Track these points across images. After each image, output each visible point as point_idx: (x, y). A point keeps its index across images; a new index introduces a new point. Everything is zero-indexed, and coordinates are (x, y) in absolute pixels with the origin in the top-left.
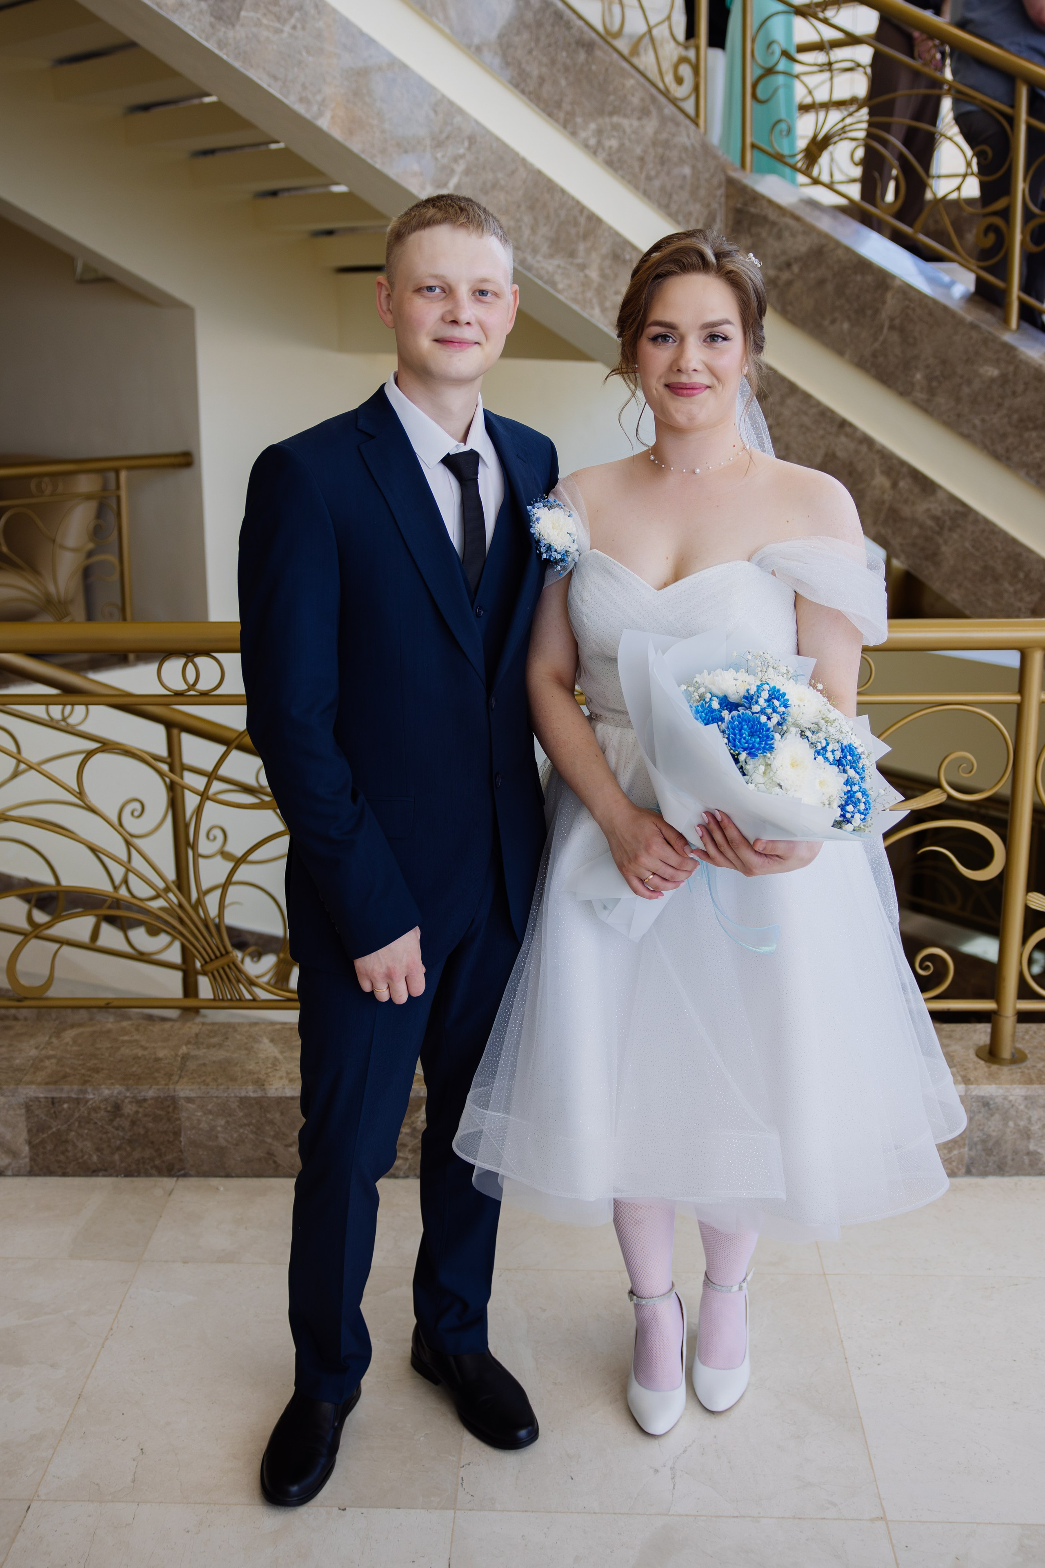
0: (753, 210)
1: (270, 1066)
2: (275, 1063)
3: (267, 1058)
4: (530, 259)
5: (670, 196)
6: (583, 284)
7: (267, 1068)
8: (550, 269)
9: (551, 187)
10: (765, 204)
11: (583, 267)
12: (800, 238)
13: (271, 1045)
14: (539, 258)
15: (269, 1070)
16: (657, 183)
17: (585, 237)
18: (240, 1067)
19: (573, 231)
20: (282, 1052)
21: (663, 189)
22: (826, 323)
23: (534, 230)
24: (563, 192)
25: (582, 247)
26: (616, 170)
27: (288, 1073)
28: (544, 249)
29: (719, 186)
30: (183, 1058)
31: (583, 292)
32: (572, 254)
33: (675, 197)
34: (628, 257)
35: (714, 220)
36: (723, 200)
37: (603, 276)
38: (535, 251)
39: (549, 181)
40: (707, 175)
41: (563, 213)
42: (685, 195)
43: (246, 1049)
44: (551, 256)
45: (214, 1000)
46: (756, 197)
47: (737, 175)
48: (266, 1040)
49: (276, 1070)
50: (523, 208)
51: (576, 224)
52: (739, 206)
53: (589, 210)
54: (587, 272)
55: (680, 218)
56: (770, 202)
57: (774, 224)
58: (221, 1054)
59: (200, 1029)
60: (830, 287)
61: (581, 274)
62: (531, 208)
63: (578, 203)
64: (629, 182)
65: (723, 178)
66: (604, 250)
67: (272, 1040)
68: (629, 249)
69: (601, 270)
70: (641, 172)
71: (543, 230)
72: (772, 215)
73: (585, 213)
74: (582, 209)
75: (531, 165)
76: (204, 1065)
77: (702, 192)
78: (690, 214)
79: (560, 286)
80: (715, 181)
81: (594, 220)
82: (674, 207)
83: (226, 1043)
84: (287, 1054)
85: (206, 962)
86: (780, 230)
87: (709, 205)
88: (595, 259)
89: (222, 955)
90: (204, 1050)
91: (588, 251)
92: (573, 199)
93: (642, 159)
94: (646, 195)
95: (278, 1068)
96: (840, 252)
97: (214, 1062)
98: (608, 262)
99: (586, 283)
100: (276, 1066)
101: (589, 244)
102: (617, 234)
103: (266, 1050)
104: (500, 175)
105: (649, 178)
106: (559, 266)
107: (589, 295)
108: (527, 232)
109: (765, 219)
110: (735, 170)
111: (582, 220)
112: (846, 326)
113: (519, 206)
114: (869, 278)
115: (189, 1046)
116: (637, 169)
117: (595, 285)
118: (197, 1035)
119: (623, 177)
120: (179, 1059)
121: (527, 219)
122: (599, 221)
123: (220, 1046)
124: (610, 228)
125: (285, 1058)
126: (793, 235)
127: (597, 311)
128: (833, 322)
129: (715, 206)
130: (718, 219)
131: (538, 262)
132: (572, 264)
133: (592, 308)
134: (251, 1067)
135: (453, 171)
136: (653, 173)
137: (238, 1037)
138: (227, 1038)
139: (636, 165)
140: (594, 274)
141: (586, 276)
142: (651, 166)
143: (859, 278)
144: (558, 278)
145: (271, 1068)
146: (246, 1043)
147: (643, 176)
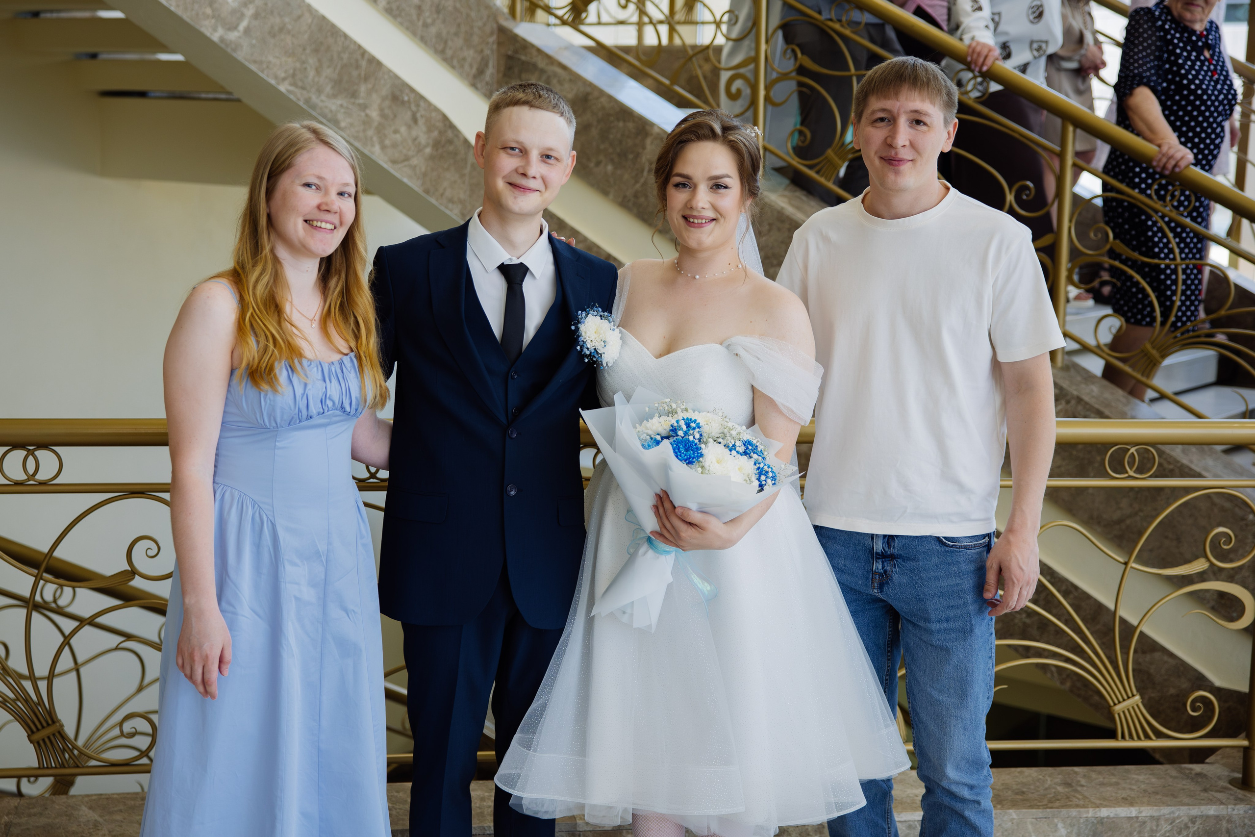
0: (523, 58)
1: (91, 827)
2: (96, 825)
3: (88, 821)
4: (314, 99)
5: (446, 42)
6: (364, 123)
7: (90, 828)
8: (334, 108)
9: (334, 31)
10: (535, 53)
11: (364, 107)
12: (567, 86)
13: (91, 812)
14: (323, 97)
15: (92, 830)
16: (433, 30)
17: (366, 79)
18: (63, 829)
19: (355, 73)
20: (101, 816)
21: (439, 35)
22: (592, 165)
23: (318, 71)
24: (346, 36)
25: (363, 89)
26: (395, 17)
27: (110, 832)
28: (328, 89)
29: (492, 34)
30: (6, 825)
31: (364, 131)
32: (354, 95)
33: (450, 43)
34: (406, 98)
35: (487, 65)
36: (495, 47)
37: (383, 115)
38: (319, 91)
39: (333, 26)
40: (480, 24)
41: (345, 56)
42: (459, 42)
43: (67, 815)
44: (334, 96)
45: (39, 768)
46: (525, 46)
47: (508, 24)
48: (84, 808)
49: (98, 830)
50: (308, 51)
51: (358, 67)
52: (510, 53)
53: (369, 54)
54: (368, 111)
55: (455, 62)
56: (539, 51)
57: (542, 71)
58: (43, 821)
59: (19, 803)
60: (594, 132)
61: (363, 114)
62: (316, 51)
63: (360, 47)
64: (407, 29)
65: (495, 26)
66: (385, 91)
67: (90, 808)
68: (407, 91)
69: (381, 110)
70: (418, 19)
71: (327, 72)
72: (541, 63)
73: (366, 56)
74: (364, 53)
75: (316, 11)
76: (28, 829)
77: (476, 40)
78: (464, 59)
79: (343, 124)
80: (488, 29)
81: (375, 63)
82: (449, 53)
83: (47, 812)
84: (107, 817)
85: (33, 732)
86: (549, 77)
87: (482, 51)
88: (376, 99)
89: (48, 725)
90: (26, 819)
91: (369, 93)
92: (355, 43)
93: (419, 8)
94: (423, 40)
95: (99, 828)
96: (603, 100)
97: (37, 827)
98: (387, 103)
99: (367, 122)
100: (97, 826)
101: (370, 86)
102: (397, 77)
103: (86, 815)
104: (287, 20)
105: (426, 25)
106: (341, 106)
107: (370, 133)
108: (312, 73)
109: (535, 66)
110: (506, 19)
111: (364, 63)
112: (610, 168)
113: (304, 49)
114: (630, 125)
115: (10, 816)
116: (415, 17)
117: (375, 124)
118: (16, 808)
119: (401, 24)
120: (3, 826)
121: (312, 61)
122: (379, 64)
123: (41, 814)
124: (390, 71)
125: (105, 820)
126: (560, 82)
127: (377, 149)
128: (598, 164)
129: (487, 52)
130: (491, 64)
131: (322, 101)
132: (354, 103)
133: (373, 145)
134: (74, 829)
135: (243, 15)
136: (429, 21)
137: (57, 807)
138: (46, 808)
139: (414, 12)
140: (374, 114)
141: (367, 115)
142: (427, 14)
143: (621, 124)
144: (340, 116)
145: (93, 828)
146: (66, 811)
147: (420, 23)
